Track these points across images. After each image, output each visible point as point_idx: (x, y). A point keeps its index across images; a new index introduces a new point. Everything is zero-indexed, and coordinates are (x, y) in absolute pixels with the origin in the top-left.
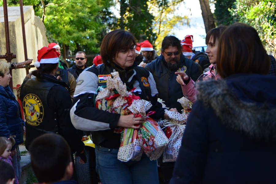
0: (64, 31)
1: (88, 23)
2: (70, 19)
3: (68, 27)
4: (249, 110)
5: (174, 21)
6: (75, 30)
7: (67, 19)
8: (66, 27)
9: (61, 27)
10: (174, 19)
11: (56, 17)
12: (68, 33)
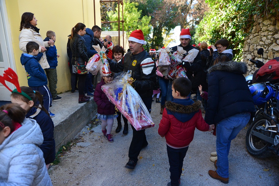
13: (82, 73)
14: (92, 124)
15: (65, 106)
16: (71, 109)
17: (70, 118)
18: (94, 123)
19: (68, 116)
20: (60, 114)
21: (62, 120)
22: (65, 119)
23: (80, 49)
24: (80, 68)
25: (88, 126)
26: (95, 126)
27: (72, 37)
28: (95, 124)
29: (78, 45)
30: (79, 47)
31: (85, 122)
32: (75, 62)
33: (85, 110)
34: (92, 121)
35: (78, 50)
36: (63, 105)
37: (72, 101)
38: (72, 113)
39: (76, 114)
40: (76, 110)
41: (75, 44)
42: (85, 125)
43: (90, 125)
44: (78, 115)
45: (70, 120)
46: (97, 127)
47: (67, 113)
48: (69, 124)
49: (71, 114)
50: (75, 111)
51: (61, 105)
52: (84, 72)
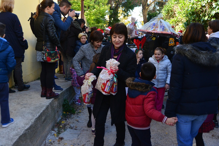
0: (91, 23)
1: (100, 21)
2: (94, 18)
3: (92, 22)
4: (204, 54)
5: (127, 23)
6: (95, 23)
7: (93, 18)
8: (92, 21)
9: (90, 21)
10: (127, 22)
11: (88, 17)
12: (93, 24)
13: (52, 61)
14: (59, 128)
15: (25, 106)
16: (34, 110)
17: (35, 123)
18: (61, 126)
19: (33, 121)
20: (20, 117)
21: (27, 127)
22: (30, 125)
23: (51, 31)
24: (50, 54)
25: (54, 130)
26: (63, 130)
27: (36, 15)
28: (62, 128)
29: (48, 25)
30: (50, 28)
31: (50, 126)
32: (44, 47)
33: (50, 109)
34: (58, 123)
35: (47, 32)
36: (22, 104)
37: (31, 98)
38: (38, 116)
39: (42, 117)
40: (42, 111)
41: (43, 25)
42: (50, 130)
43: (56, 129)
44: (43, 118)
45: (35, 126)
46: (65, 132)
47: (31, 117)
48: (34, 131)
49: (36, 117)
50: (40, 113)
51: (19, 104)
52: (55, 59)
